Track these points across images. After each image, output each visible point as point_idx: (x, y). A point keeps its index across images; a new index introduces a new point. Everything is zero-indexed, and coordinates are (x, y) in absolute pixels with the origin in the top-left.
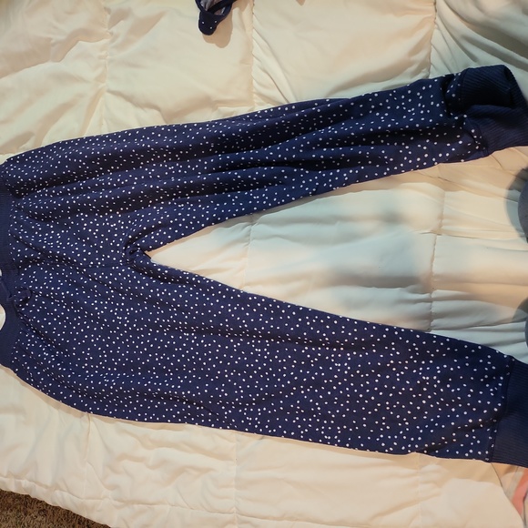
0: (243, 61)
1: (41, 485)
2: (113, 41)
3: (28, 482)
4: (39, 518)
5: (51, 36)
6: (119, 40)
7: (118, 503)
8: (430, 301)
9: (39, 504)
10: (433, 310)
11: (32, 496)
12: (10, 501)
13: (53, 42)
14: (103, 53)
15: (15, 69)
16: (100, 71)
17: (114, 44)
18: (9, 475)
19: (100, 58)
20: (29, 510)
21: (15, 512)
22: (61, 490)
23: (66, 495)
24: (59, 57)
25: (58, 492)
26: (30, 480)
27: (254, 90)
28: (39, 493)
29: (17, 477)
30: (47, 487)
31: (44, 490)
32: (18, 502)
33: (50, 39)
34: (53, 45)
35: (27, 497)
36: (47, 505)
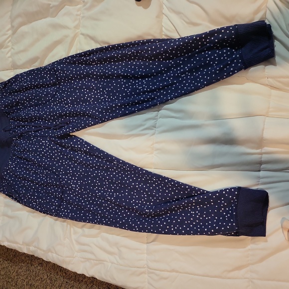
0: (158, 17)
1: (41, 250)
2: (84, 6)
3: (33, 248)
4: (39, 268)
5: (50, 3)
6: (88, 5)
7: (83, 260)
8: (261, 154)
9: (39, 260)
10: (263, 159)
11: (36, 256)
12: (23, 258)
13: (51, 6)
14: (79, 13)
15: (30, 22)
16: (76, 23)
17: (85, 7)
18: (24, 243)
19: (77, 15)
20: (33, 263)
21: (26, 264)
22: (52, 252)
23: (54, 255)
24: (54, 15)
25: (50, 254)
26: (35, 247)
27: (163, 33)
28: (39, 254)
29: (28, 245)
30: (44, 251)
31: (43, 252)
32: (28, 259)
33: (50, 4)
34: (52, 8)
35: (32, 256)
36: (43, 260)
